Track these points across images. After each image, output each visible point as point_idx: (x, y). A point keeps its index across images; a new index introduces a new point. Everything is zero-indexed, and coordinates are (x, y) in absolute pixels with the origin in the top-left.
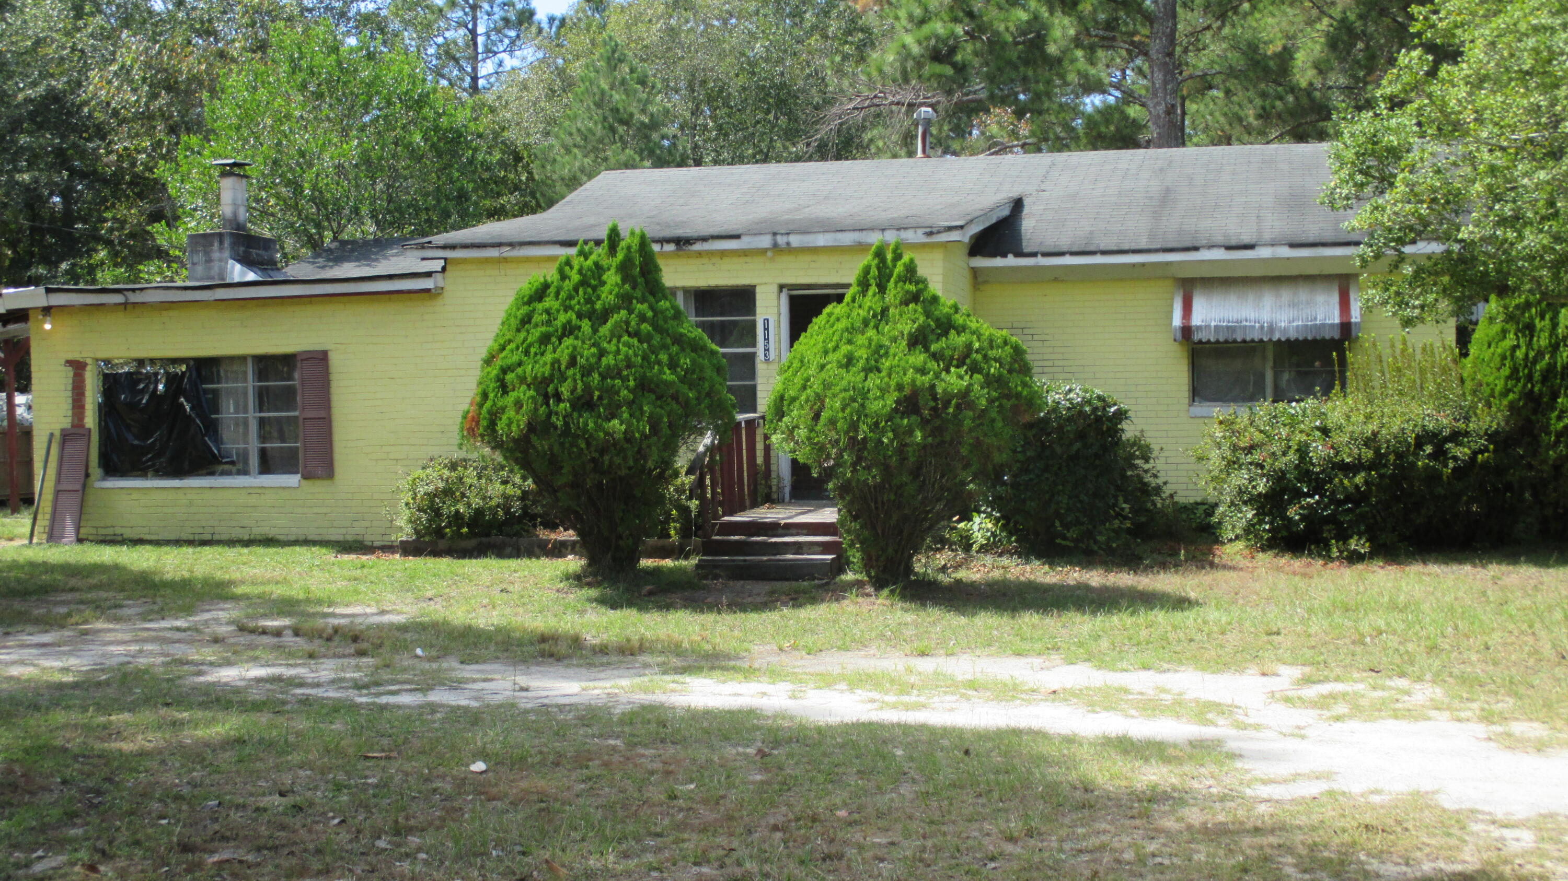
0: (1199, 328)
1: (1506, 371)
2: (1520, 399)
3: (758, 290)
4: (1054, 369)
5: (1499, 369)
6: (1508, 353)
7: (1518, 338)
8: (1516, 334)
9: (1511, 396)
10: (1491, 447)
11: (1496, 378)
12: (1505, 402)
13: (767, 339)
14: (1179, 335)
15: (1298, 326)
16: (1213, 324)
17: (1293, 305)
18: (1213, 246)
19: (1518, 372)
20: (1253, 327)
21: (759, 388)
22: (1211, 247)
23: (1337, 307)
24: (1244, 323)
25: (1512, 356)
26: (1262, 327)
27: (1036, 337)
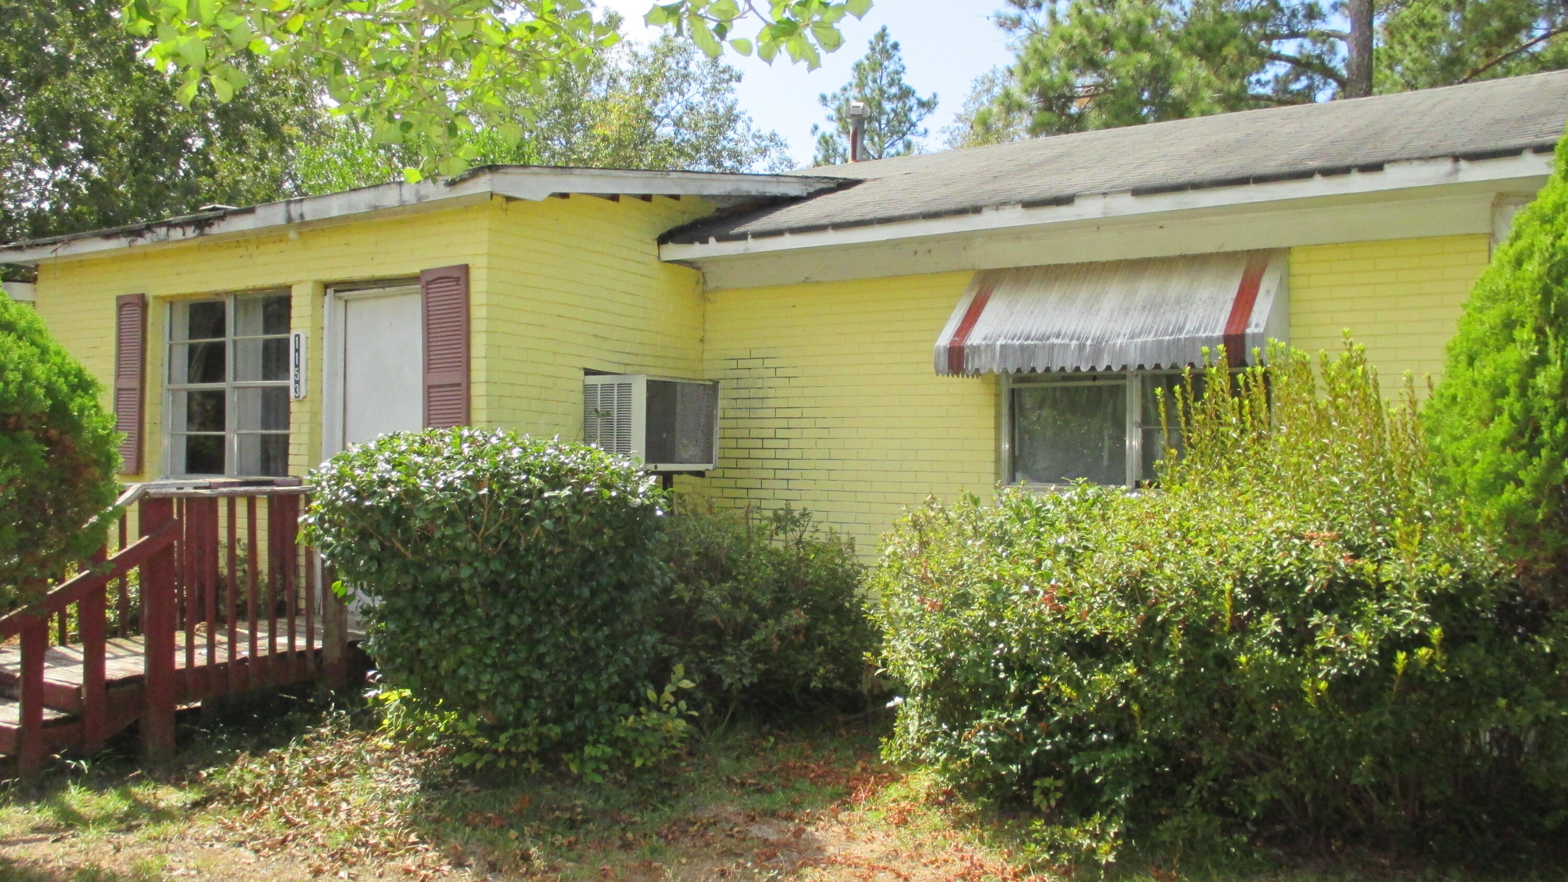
0: (976, 349)
1: (1501, 428)
2: (1536, 505)
3: (295, 292)
4: (803, 423)
5: (1486, 423)
6: (1511, 381)
7: (1543, 344)
8: (1539, 331)
9: (1510, 495)
10: (1436, 632)
11: (1479, 446)
12: (1491, 510)
13: (297, 366)
14: (944, 362)
15: (1144, 344)
16: (1001, 341)
17: (1151, 306)
18: (1004, 204)
19: (1537, 431)
20: (1066, 346)
21: (292, 440)
22: (1000, 205)
23: (1229, 306)
24: (1053, 340)
25: (1523, 388)
26: (1081, 347)
27: (780, 372)
